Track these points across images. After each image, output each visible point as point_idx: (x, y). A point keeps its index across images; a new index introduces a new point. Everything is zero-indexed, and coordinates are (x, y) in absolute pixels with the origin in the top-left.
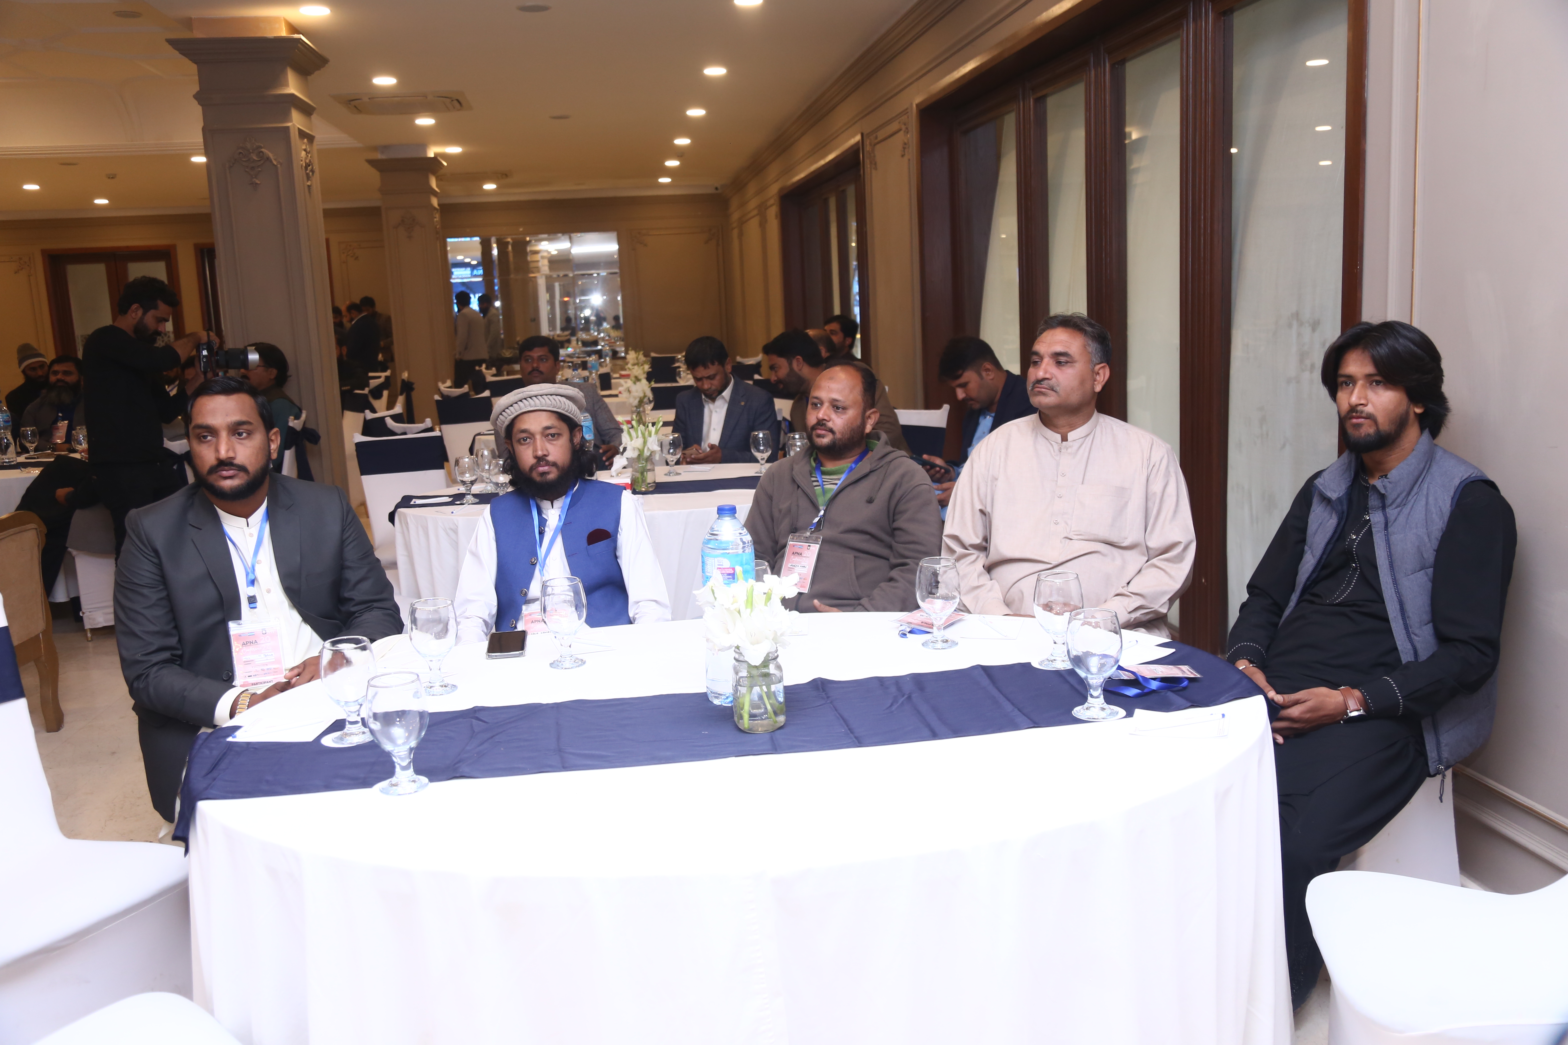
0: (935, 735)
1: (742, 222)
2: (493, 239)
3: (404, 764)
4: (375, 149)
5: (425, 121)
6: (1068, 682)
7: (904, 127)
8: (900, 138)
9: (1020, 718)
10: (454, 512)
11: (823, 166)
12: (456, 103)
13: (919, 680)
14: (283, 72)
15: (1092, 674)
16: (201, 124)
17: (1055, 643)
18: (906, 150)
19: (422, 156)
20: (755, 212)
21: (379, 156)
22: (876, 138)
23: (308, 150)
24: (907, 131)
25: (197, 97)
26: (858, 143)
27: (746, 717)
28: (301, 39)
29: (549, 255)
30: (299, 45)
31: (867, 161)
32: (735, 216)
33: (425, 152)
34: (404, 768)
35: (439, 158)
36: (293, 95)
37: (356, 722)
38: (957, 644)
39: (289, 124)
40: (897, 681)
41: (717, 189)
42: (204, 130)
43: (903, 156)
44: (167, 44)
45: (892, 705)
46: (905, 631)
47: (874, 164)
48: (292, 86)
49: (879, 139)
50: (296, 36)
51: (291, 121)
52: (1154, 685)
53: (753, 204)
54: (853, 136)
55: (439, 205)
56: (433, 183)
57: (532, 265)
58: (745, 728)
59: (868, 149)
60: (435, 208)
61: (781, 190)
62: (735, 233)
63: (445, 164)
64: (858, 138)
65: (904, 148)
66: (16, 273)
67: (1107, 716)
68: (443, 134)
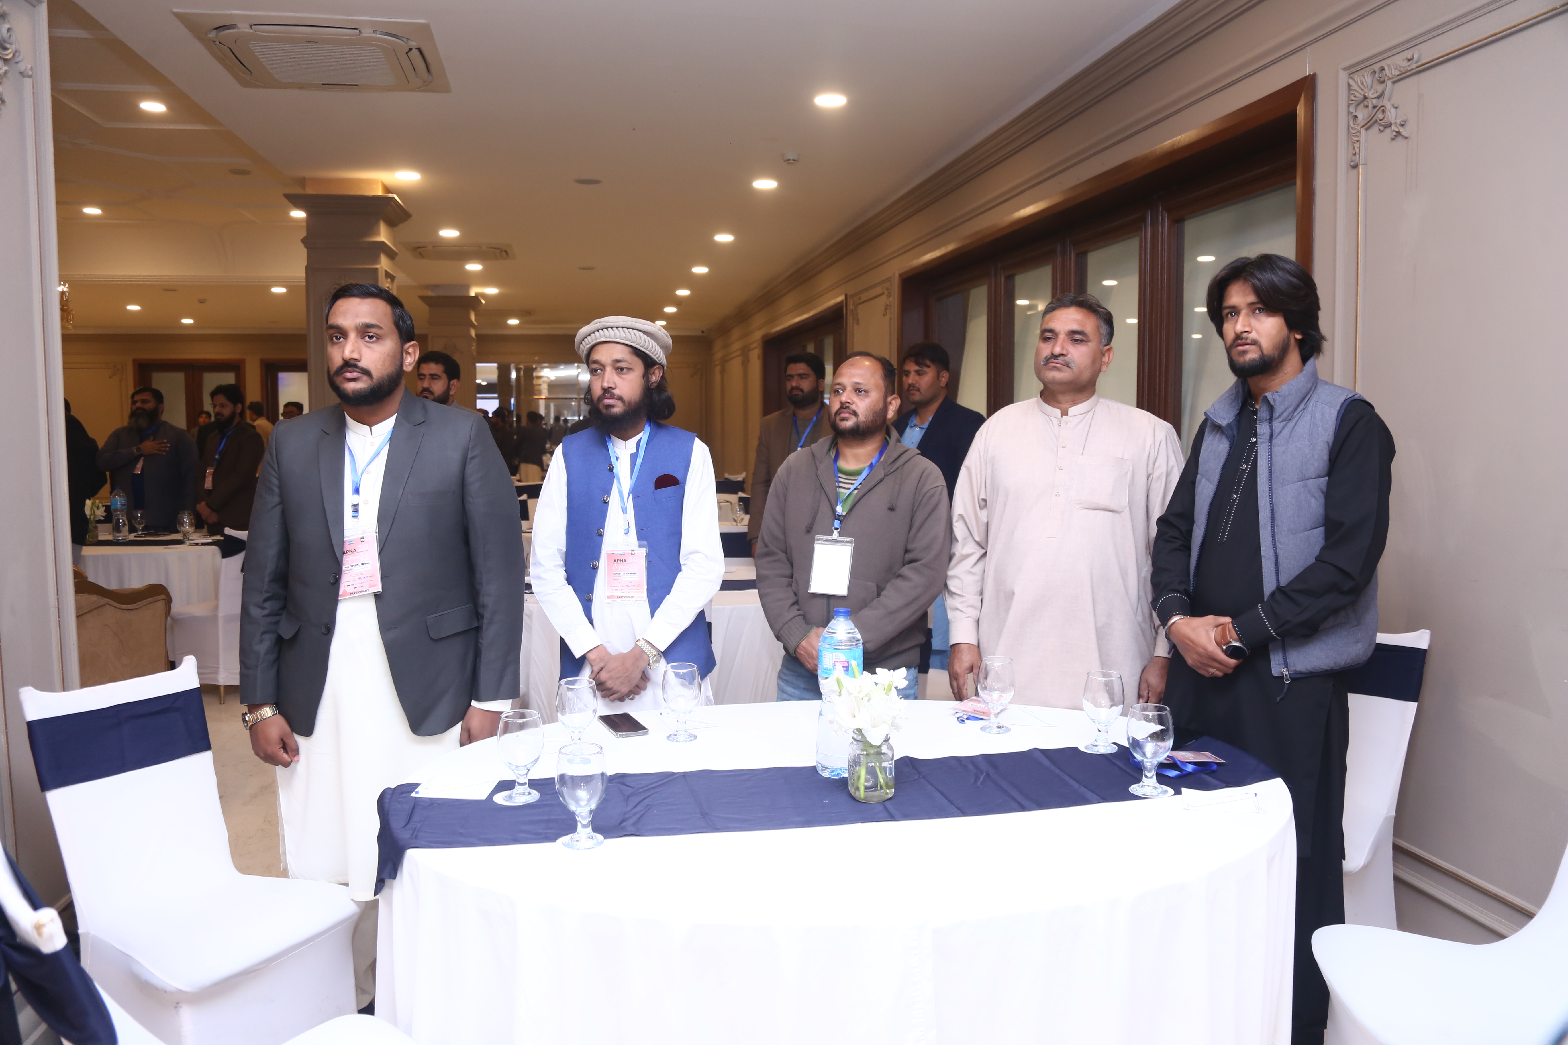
0: (1023, 808)
1: (724, 361)
2: (512, 366)
3: (585, 822)
4: (427, 287)
5: (473, 267)
6: (1115, 764)
7: (886, 292)
8: (883, 300)
9: (1089, 794)
10: (528, 600)
11: (807, 319)
12: (504, 253)
13: (989, 759)
14: (377, 223)
15: (1147, 758)
16: (305, 263)
17: (1099, 731)
18: (888, 311)
19: (466, 295)
20: (739, 353)
21: (430, 293)
22: (860, 299)
23: (390, 287)
24: (889, 295)
25: (304, 241)
26: (842, 302)
27: (862, 789)
28: (394, 198)
29: (549, 380)
30: (392, 203)
31: (850, 318)
32: (718, 355)
33: (468, 291)
34: (584, 826)
35: (480, 298)
36: (383, 243)
37: (524, 784)
38: (1010, 730)
39: (378, 266)
40: (971, 759)
41: (703, 332)
42: (307, 268)
43: (884, 315)
44: (284, 198)
45: (975, 782)
46: (963, 718)
47: (857, 320)
48: (383, 235)
49: (862, 300)
50: (390, 195)
51: (379, 263)
52: (1190, 768)
53: (736, 346)
54: (838, 296)
55: (476, 335)
56: (473, 317)
57: (536, 388)
58: (861, 799)
59: (851, 308)
60: (473, 338)
61: (764, 337)
62: (718, 369)
63: (483, 302)
64: (841, 298)
65: (886, 309)
66: (110, 377)
67: (1158, 794)
68: (484, 279)
